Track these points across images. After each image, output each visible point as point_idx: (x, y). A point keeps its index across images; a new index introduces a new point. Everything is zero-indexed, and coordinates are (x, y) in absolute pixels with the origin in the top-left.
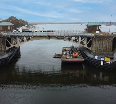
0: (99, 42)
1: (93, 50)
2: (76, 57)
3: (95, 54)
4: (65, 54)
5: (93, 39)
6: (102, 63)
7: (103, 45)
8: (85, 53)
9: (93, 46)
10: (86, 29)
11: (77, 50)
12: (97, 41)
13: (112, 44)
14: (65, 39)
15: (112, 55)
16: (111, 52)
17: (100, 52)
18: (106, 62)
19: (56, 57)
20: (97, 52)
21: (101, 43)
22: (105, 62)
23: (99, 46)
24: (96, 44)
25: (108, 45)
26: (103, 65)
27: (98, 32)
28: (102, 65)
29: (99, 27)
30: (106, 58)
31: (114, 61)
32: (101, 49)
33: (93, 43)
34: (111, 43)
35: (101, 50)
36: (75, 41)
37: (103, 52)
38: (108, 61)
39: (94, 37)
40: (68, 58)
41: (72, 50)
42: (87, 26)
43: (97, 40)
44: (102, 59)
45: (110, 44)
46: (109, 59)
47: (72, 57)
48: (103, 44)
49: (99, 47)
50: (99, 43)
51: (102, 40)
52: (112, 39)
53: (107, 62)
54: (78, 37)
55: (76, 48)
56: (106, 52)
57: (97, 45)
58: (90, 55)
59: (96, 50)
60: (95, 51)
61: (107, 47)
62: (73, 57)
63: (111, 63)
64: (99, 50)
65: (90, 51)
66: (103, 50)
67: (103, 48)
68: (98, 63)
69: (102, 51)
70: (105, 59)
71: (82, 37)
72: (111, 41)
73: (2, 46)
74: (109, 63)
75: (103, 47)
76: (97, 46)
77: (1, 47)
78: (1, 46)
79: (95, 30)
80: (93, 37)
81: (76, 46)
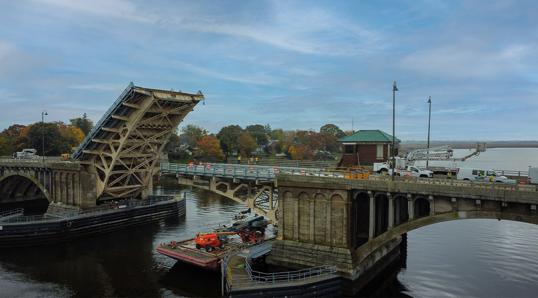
0: (296, 203)
12: (290, 200)
13: (345, 216)
14: (212, 185)
17: (300, 244)
20: (289, 243)
21: (306, 207)
25: (329, 218)
29: (386, 147)
32: (306, 232)
34: (342, 211)
35: (306, 238)
37: (309, 246)
43: (291, 195)
45: (337, 215)
50: (296, 207)
51: (306, 196)
56: (321, 248)
59: (288, 234)
60: (280, 238)
61: (328, 227)
64: (296, 236)
66: (311, 238)
67: (311, 231)
69: (308, 241)
72: (342, 202)
76: (291, 221)
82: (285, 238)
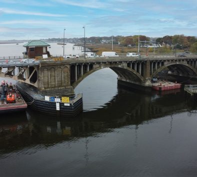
0: (49, 72)
1: (40, 86)
2: (14, 102)
3: (45, 93)
5: (38, 69)
6: (57, 107)
7: (56, 78)
8: (28, 93)
9: (39, 80)
10: (26, 53)
11: (14, 90)
12: (46, 72)
13: (69, 74)
15: (72, 91)
16: (69, 87)
17: (53, 89)
18: (63, 104)
20: (47, 90)
21: (53, 74)
22: (61, 104)
23: (49, 79)
24: (44, 76)
25: (63, 76)
26: (59, 110)
27: (45, 56)
28: (57, 109)
29: (46, 48)
30: (63, 98)
31: (75, 101)
32: (54, 83)
33: (39, 75)
34: (68, 72)
35: (53, 86)
36: (9, 74)
37: (57, 88)
38: (67, 102)
39: (40, 66)
41: (5, 90)
42: (27, 48)
43: (46, 69)
44: (57, 100)
45: (66, 74)
46: (68, 98)
47: (5, 103)
48: (56, 75)
49: (49, 81)
50: (49, 74)
51: (53, 69)
52: (69, 67)
53: (65, 105)
54: (14, 67)
55: (11, 87)
56: (61, 88)
57: (46, 78)
58: (36, 96)
59: (46, 86)
60: (43, 89)
61: (63, 79)
62: (8, 102)
63: (71, 104)
64: (50, 86)
65: (36, 90)
66: (56, 85)
67: (56, 83)
68: (52, 107)
69: (55, 87)
70: (61, 100)
71: (21, 67)
72: (67, 69)
74: (69, 105)
75: (56, 80)
76: (46, 81)
79: (41, 54)
80: (38, 66)
81: (11, 84)
82: (45, 88)
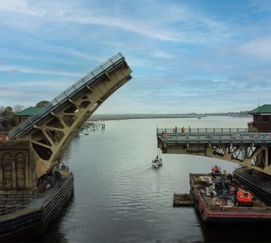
4: (208, 194)
10: (253, 124)
14: (208, 152)
19: (181, 202)
40: (226, 210)
42: (255, 115)
73: (27, 174)
77: (25, 178)
78: (24, 174)
81: (225, 171)
